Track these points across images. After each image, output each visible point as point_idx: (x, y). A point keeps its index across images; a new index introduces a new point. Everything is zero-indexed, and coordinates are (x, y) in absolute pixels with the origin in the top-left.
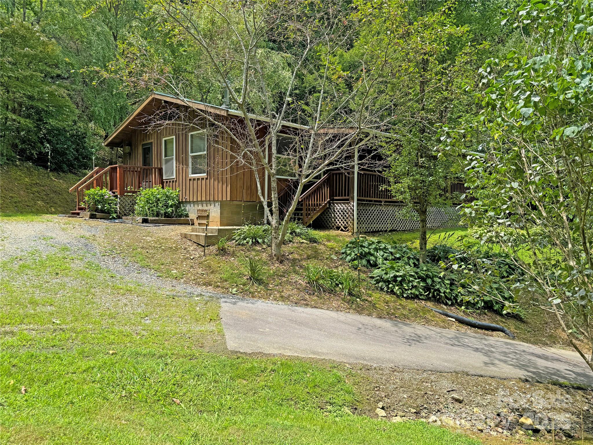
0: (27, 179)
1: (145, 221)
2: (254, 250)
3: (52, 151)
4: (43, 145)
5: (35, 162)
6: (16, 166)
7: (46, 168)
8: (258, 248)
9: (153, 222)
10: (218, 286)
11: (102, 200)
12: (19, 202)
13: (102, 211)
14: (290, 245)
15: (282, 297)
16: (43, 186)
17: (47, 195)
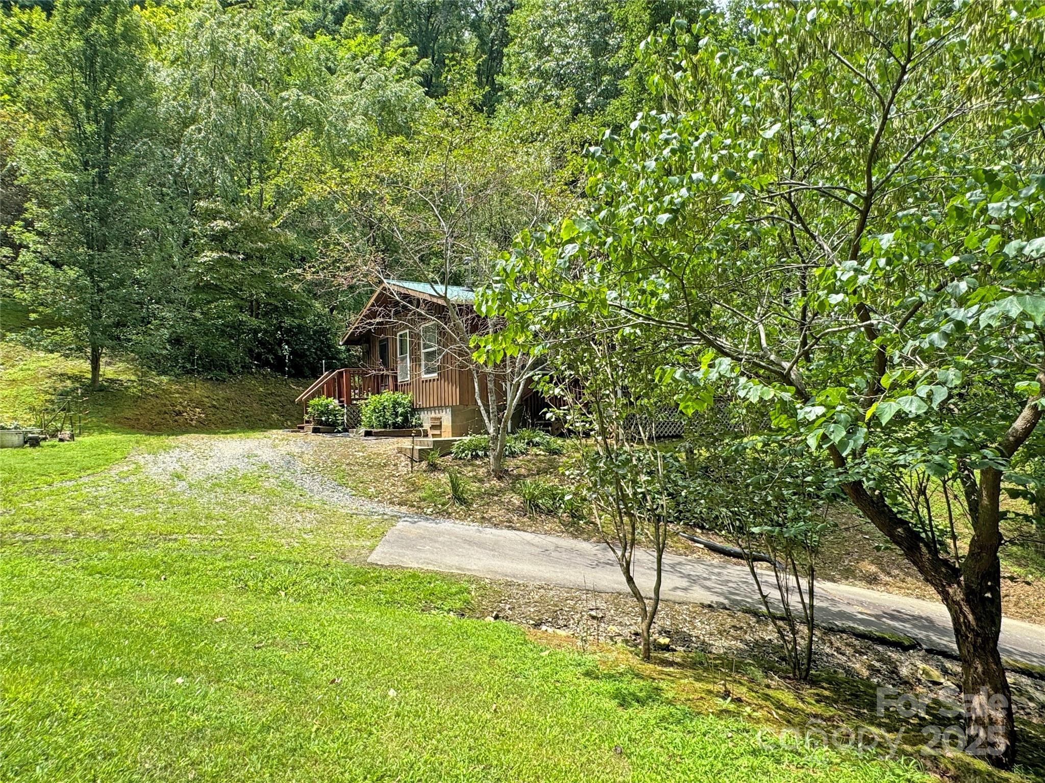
0: (261, 389)
1: (368, 434)
2: (472, 465)
3: (291, 353)
4: (281, 347)
5: (272, 366)
6: (252, 373)
7: (284, 373)
8: (478, 462)
9: (378, 435)
10: (413, 506)
11: (327, 411)
12: (251, 416)
13: (326, 423)
14: (521, 458)
15: (483, 518)
16: (279, 396)
17: (283, 407)
